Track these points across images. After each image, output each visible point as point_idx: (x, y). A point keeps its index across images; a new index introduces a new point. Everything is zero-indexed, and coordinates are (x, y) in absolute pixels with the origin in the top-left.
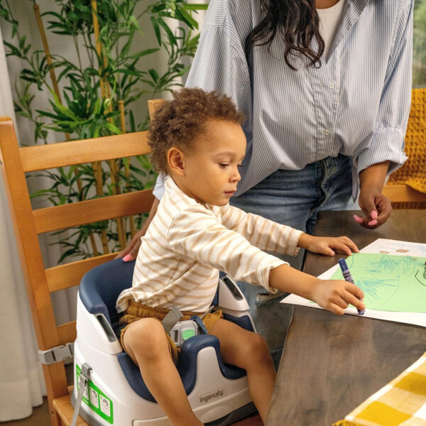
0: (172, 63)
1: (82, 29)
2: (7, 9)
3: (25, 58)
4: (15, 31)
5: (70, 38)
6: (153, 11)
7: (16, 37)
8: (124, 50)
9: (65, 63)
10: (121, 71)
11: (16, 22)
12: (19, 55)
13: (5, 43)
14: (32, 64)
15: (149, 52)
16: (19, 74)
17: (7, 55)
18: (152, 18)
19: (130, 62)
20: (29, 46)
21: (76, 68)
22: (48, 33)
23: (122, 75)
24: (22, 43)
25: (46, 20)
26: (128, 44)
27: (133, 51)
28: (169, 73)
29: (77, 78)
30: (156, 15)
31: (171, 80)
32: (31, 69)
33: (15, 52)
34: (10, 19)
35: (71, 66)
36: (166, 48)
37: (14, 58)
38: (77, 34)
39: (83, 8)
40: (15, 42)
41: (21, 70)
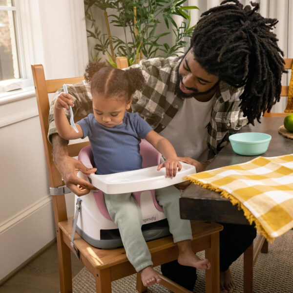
0: (178, 40)
1: (129, 23)
2: (90, 14)
3: (98, 38)
4: (93, 25)
5: (122, 28)
6: (164, 12)
7: (93, 27)
8: (151, 33)
9: (119, 40)
10: (149, 44)
11: (94, 21)
12: (95, 37)
13: (87, 31)
14: (101, 41)
15: (165, 34)
16: (94, 47)
17: (88, 37)
18: (164, 15)
19: (154, 40)
20: (100, 32)
21: (124, 43)
22: (111, 25)
23: (149, 46)
24: (96, 31)
25: (110, 19)
26: (153, 30)
27: (156, 34)
28: (176, 45)
29: (125, 49)
30: (166, 13)
31: (177, 49)
32: (100, 44)
33: (92, 35)
34: (92, 19)
35: (121, 42)
36: (175, 33)
37: (92, 38)
38: (126, 26)
39: (129, 13)
40: (93, 30)
41: (95, 44)
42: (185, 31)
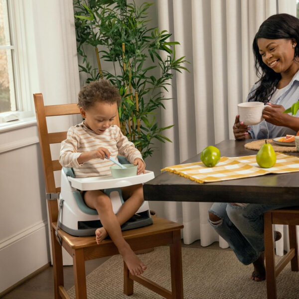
0: (164, 73)
1: (119, 58)
2: (82, 51)
3: (89, 73)
4: (85, 60)
5: (112, 62)
6: (149, 47)
7: (85, 62)
8: (138, 67)
9: (109, 74)
10: (137, 77)
11: (86, 56)
12: (86, 71)
13: (79, 66)
14: (92, 75)
15: (152, 68)
16: (85, 81)
17: (80, 71)
18: (149, 50)
19: (142, 73)
20: (91, 67)
21: (113, 77)
22: (102, 60)
23: (137, 79)
24: (88, 66)
25: (101, 55)
26: (141, 64)
27: (144, 67)
28: (163, 77)
29: (115, 82)
30: (151, 49)
31: (164, 81)
32: (92, 78)
33: (84, 70)
34: (83, 55)
35: (111, 76)
36: (161, 65)
37: (84, 73)
38: (116, 61)
39: (117, 48)
40: (84, 65)
41: (87, 78)
42: (170, 64)
